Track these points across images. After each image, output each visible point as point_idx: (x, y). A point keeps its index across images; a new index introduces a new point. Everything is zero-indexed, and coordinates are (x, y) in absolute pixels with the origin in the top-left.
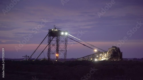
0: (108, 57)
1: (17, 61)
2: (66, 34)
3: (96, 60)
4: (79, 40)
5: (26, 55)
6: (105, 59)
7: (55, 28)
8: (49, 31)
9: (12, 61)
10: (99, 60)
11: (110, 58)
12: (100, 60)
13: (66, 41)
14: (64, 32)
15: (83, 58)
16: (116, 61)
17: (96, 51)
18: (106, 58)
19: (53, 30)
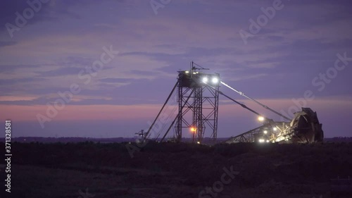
0: (289, 134)
1: (106, 143)
2: (215, 80)
3: (261, 141)
4: (241, 93)
5: (142, 131)
6: (283, 138)
7: (194, 68)
8: (179, 75)
9: (96, 143)
10: (271, 142)
11: (294, 136)
12: (274, 142)
13: (216, 97)
14: (210, 76)
15: (242, 135)
16: (308, 143)
17: (261, 119)
18: (285, 136)
19: (187, 72)
